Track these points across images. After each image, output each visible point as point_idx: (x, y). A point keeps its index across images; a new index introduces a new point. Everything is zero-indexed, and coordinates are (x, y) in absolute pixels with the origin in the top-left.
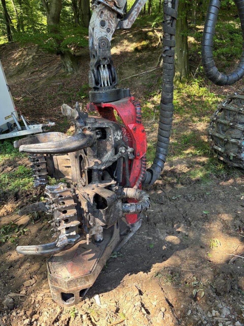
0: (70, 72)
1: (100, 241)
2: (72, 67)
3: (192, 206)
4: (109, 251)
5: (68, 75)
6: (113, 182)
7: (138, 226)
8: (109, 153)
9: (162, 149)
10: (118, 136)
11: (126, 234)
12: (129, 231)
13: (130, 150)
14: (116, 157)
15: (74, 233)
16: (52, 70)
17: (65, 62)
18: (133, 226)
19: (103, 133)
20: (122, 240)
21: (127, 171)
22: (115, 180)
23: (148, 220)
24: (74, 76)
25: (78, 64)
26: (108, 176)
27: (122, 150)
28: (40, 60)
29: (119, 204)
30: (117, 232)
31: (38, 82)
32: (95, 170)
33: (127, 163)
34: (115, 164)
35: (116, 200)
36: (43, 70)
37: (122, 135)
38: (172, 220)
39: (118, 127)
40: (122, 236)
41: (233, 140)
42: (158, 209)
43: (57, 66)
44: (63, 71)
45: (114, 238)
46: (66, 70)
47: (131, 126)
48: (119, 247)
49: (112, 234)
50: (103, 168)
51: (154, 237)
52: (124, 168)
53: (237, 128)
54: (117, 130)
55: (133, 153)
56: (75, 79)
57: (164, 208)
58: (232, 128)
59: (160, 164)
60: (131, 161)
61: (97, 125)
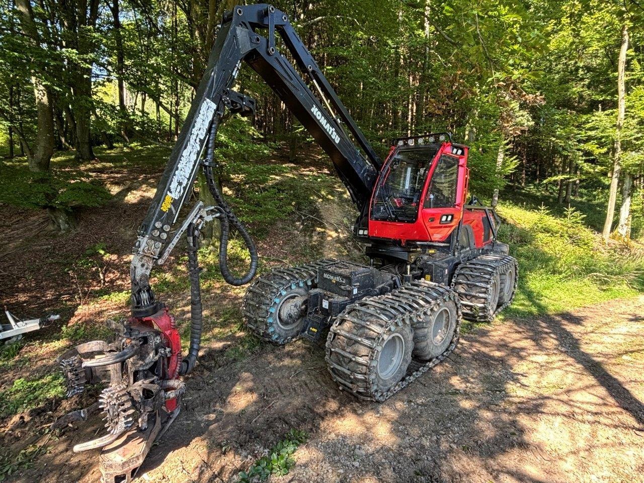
0: (64, 230)
1: (145, 429)
2: (68, 224)
3: (227, 385)
4: (153, 436)
5: (60, 233)
6: (155, 377)
7: (177, 412)
8: (151, 355)
9: (195, 340)
10: (158, 340)
11: (167, 422)
12: (169, 418)
13: (168, 350)
14: (157, 358)
15: (131, 419)
16: (31, 227)
17: (56, 217)
18: (172, 413)
19: (145, 340)
20: (163, 428)
21: (166, 367)
22: (157, 375)
23: (187, 408)
24: (72, 235)
25: (76, 218)
26: (150, 374)
27: (162, 351)
28: (5, 210)
29: (162, 393)
30: (158, 420)
31: (6, 244)
32: (140, 371)
33: (166, 360)
34: (156, 363)
35: (160, 390)
36: (12, 224)
37: (161, 338)
38: (209, 402)
39: (157, 333)
40: (163, 424)
41: (260, 319)
42: (196, 396)
43: (41, 220)
44: (51, 227)
45: (156, 425)
46: (56, 226)
47: (168, 333)
48: (161, 435)
49: (155, 422)
50: (147, 367)
51: (192, 421)
52: (164, 364)
53: (262, 309)
54: (156, 336)
55: (171, 352)
56: (73, 240)
57: (202, 394)
58: (259, 308)
59: (194, 353)
60: (169, 359)
61: (141, 335)
